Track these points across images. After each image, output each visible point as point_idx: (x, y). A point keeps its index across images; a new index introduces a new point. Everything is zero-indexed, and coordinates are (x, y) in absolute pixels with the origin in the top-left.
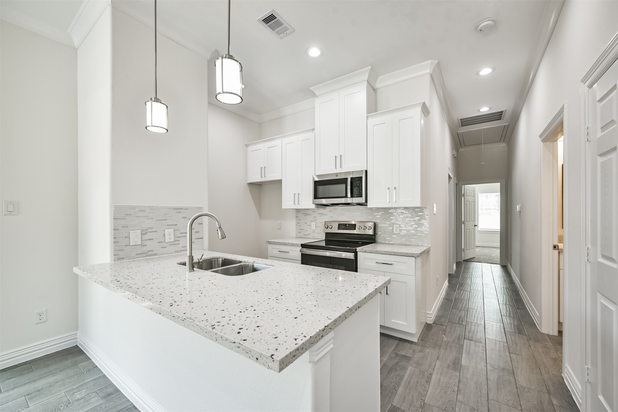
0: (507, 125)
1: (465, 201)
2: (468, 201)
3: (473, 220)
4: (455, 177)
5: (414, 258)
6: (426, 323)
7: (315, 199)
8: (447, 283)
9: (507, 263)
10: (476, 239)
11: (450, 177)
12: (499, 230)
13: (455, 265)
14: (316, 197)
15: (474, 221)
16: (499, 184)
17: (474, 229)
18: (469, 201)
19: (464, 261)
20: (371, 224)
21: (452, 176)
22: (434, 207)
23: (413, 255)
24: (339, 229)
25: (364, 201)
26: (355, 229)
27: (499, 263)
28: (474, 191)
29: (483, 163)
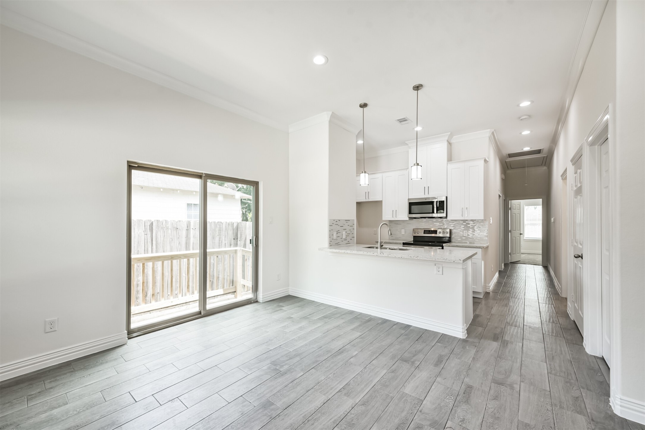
0: (545, 156)
1: (512, 214)
2: (514, 204)
3: (518, 229)
4: (504, 195)
5: (481, 249)
6: (486, 292)
7: (409, 214)
8: (498, 275)
9: (548, 264)
10: (521, 247)
11: (500, 196)
12: (541, 239)
13: (503, 264)
14: (410, 213)
15: (520, 230)
16: (541, 200)
17: (520, 237)
18: (515, 214)
19: (511, 263)
20: (448, 230)
21: (501, 195)
22: (490, 219)
23: (480, 247)
24: (424, 233)
25: (445, 216)
26: (436, 233)
27: (541, 264)
28: (520, 205)
29: (526, 185)
